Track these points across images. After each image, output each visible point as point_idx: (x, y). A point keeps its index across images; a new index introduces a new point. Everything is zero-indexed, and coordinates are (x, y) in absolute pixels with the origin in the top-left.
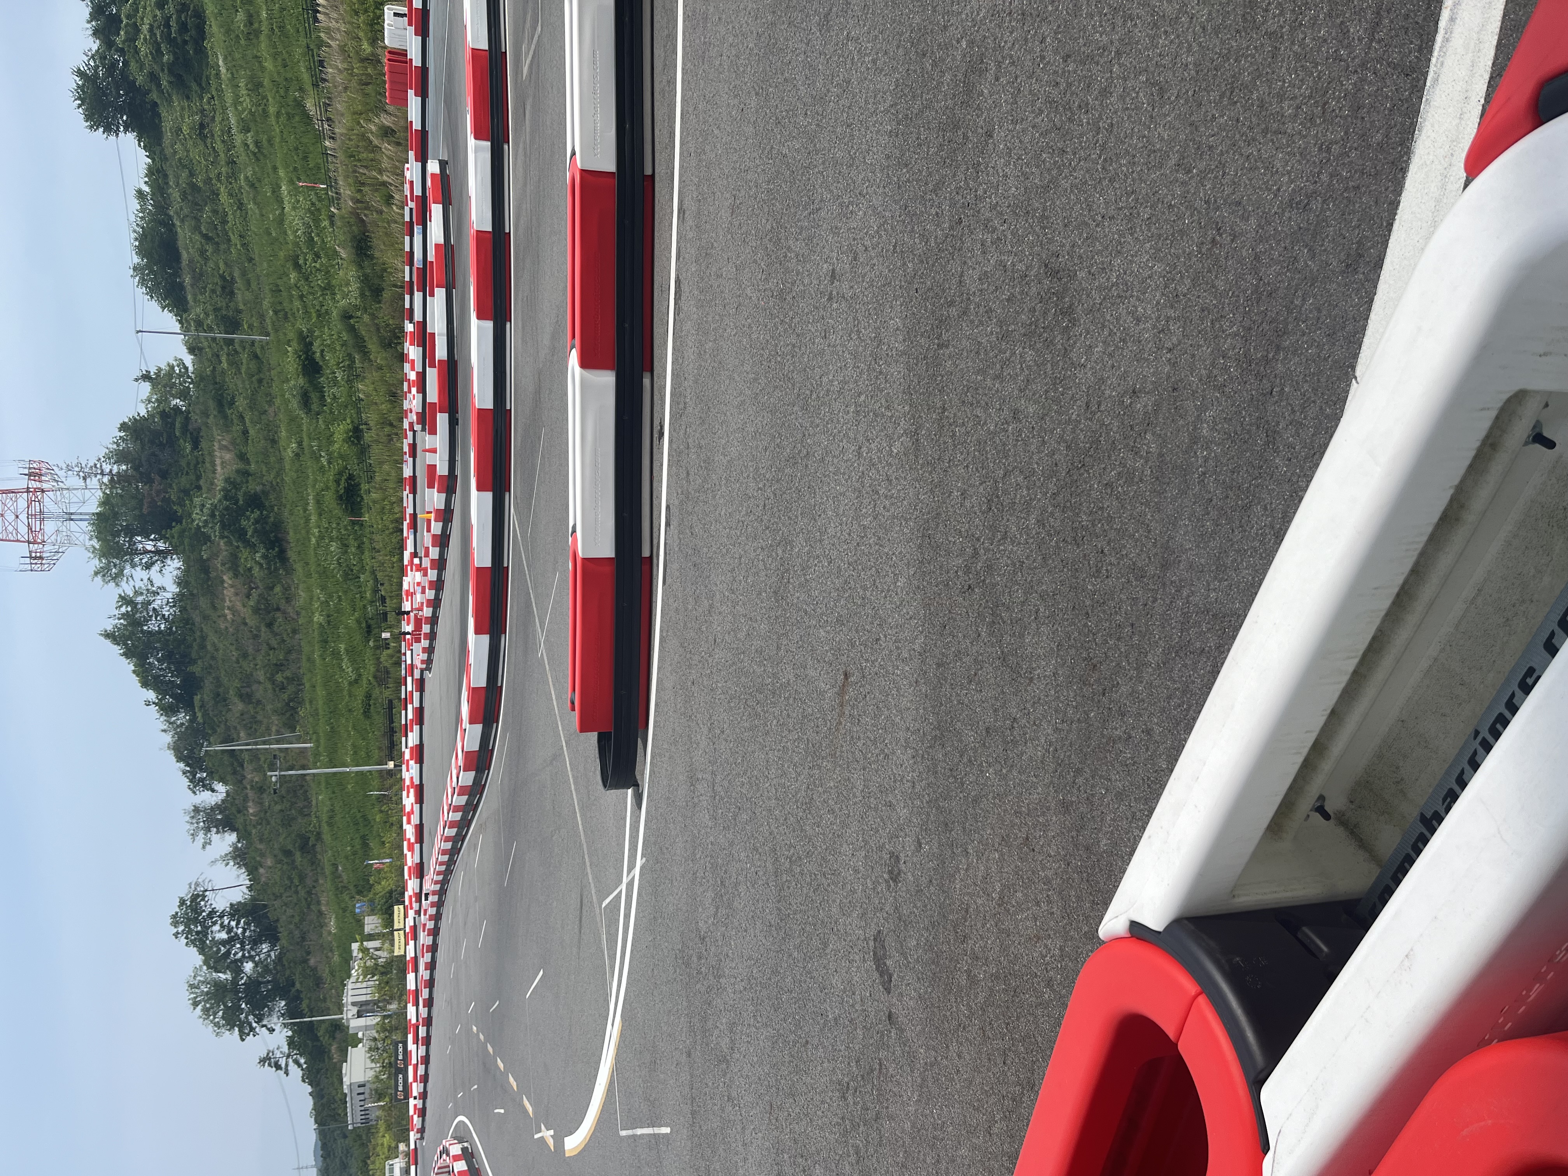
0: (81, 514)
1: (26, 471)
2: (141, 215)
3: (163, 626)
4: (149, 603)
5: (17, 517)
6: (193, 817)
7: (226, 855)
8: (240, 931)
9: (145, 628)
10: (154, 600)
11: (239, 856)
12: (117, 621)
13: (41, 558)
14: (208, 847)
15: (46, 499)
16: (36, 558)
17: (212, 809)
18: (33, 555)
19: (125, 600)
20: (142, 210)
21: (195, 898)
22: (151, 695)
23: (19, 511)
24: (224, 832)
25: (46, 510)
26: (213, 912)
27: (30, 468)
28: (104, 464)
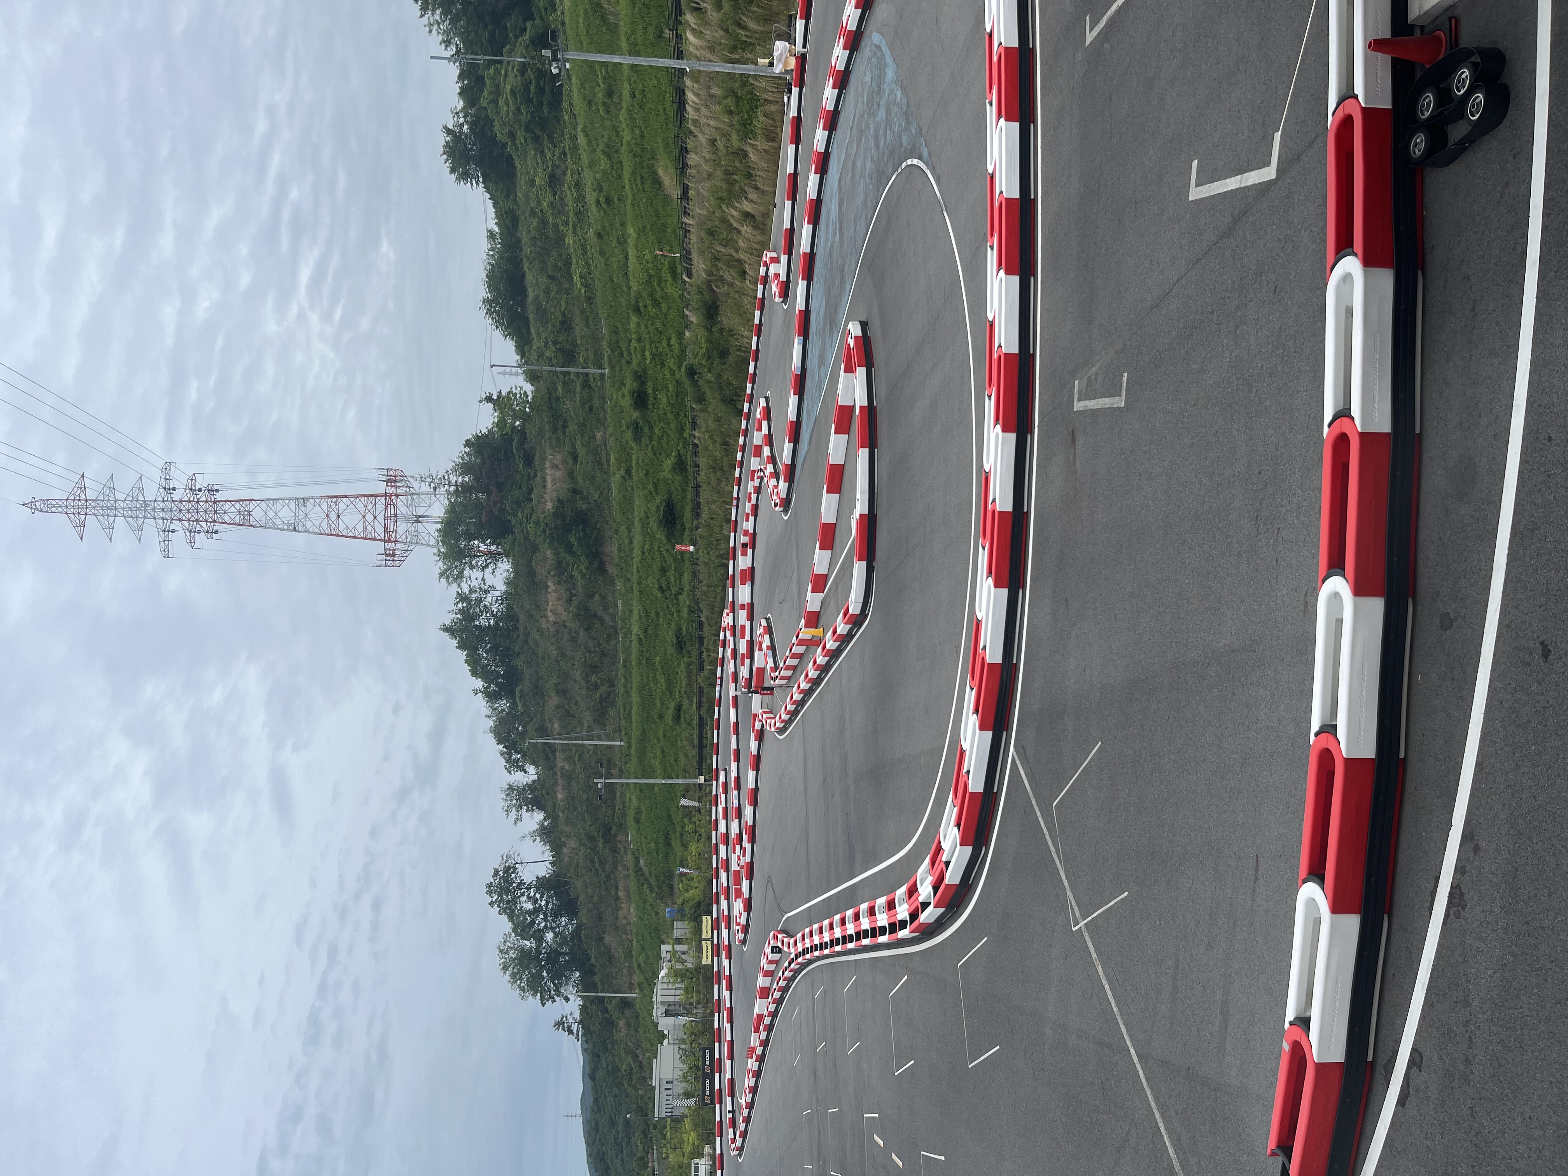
0: (427, 517)
1: (385, 478)
2: (491, 253)
3: (492, 621)
4: (481, 601)
5: (375, 518)
6: (507, 795)
7: (534, 831)
8: (543, 903)
9: (477, 623)
10: (485, 598)
11: (545, 833)
12: (454, 616)
13: (393, 555)
14: (519, 822)
15: (400, 504)
16: (389, 555)
17: (524, 789)
18: (388, 552)
19: (461, 597)
20: (492, 249)
21: (507, 869)
22: (479, 683)
23: (377, 513)
24: (533, 810)
25: (399, 513)
26: (522, 883)
27: (388, 476)
28: (451, 477)
